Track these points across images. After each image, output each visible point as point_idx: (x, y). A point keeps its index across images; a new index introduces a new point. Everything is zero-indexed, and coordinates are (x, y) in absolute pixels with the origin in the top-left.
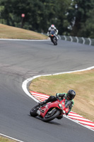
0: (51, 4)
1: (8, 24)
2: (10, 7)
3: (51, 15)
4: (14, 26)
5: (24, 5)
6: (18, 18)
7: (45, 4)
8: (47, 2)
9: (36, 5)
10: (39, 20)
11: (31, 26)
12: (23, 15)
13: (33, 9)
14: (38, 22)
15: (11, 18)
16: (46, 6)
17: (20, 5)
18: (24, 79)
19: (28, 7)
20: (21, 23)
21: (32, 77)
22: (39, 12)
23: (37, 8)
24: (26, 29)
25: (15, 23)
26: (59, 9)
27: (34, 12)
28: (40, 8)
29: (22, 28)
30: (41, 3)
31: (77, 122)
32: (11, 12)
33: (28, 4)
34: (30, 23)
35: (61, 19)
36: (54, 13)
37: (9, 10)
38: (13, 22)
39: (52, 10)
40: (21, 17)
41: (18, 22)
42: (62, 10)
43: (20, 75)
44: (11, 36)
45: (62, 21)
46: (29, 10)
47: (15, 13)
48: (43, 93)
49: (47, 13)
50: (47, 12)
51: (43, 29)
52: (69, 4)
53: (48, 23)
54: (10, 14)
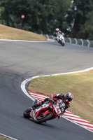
0: (50, 6)
1: (9, 25)
2: (10, 8)
3: (50, 17)
4: (14, 27)
5: (24, 6)
6: (18, 20)
7: (45, 5)
8: (47, 4)
9: (35, 7)
10: (39, 21)
11: (30, 27)
12: (23, 17)
13: (33, 10)
14: (38, 23)
15: (10, 19)
16: (46, 8)
17: (20, 6)
18: (23, 80)
19: (28, 8)
20: (20, 24)
21: (30, 77)
22: (39, 13)
23: (36, 10)
24: (25, 30)
25: (15, 24)
26: (59, 10)
27: (33, 13)
28: (40, 9)
29: (22, 29)
30: (41, 5)
31: (74, 122)
32: (11, 13)
33: (28, 6)
34: (30, 25)
35: (61, 20)
36: (53, 14)
37: (9, 11)
38: (13, 23)
39: (51, 12)
40: (21, 19)
41: (18, 23)
42: (62, 12)
43: (20, 76)
44: (10, 37)
45: (61, 23)
46: (29, 12)
47: (15, 14)
50: (46, 14)
51: (43, 30)
52: (69, 6)
53: (48, 24)
54: (10, 15)
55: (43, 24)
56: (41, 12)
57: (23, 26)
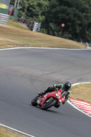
0: (90, 15)
1: (49, 34)
2: (50, 17)
3: (90, 25)
4: (54, 35)
5: (64, 15)
6: (58, 28)
7: (84, 14)
8: (87, 13)
9: (75, 15)
10: (78, 30)
11: (70, 36)
12: (63, 25)
13: (72, 19)
14: (78, 32)
15: (51, 28)
16: (85, 16)
17: (60, 15)
19: (67, 17)
20: (61, 33)
22: (79, 22)
23: (76, 18)
24: (65, 38)
25: (55, 33)
27: (73, 22)
28: (79, 18)
29: (62, 37)
30: (81, 13)
32: (52, 22)
33: (68, 14)
34: (70, 33)
37: (49, 20)
38: (53, 32)
40: (61, 27)
41: (58, 32)
46: (69, 20)
47: (55, 23)
48: (82, 100)
49: (86, 23)
51: (82, 38)
53: (87, 33)
54: (51, 24)
55: (83, 32)
56: (81, 21)
57: (63, 34)
